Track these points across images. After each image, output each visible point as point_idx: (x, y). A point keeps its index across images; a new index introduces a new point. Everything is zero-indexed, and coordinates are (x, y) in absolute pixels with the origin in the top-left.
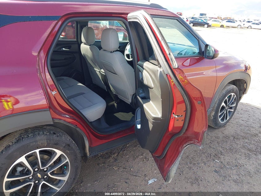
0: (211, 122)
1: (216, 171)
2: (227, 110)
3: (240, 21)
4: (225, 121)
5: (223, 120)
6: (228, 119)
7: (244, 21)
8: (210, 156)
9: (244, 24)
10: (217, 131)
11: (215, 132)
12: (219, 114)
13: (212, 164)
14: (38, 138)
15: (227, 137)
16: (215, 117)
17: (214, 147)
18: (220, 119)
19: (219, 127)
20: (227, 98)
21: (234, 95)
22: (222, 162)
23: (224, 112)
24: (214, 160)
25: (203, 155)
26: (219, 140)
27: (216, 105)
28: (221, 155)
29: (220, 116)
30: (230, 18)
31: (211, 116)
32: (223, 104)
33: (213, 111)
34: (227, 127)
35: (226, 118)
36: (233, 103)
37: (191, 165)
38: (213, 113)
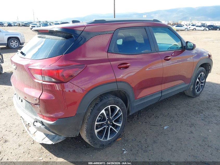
0: (191, 93)
1: (202, 120)
2: (200, 85)
3: (186, 25)
4: (199, 92)
5: (198, 91)
6: (201, 90)
7: (189, 25)
8: (196, 112)
9: (190, 28)
10: (195, 99)
11: (194, 99)
12: (196, 87)
13: (199, 116)
14: (110, 99)
15: (203, 102)
16: (194, 89)
17: (197, 107)
18: (196, 91)
19: (196, 96)
20: (199, 76)
21: (203, 74)
22: (204, 115)
23: (198, 86)
24: (199, 114)
25: (192, 112)
26: (199, 104)
27: (194, 81)
28: (203, 111)
29: (196, 88)
30: (177, 23)
31: (191, 88)
32: (198, 80)
33: (192, 85)
34: (201, 96)
35: (200, 90)
36: (203, 80)
37: (186, 118)
38: (192, 87)
